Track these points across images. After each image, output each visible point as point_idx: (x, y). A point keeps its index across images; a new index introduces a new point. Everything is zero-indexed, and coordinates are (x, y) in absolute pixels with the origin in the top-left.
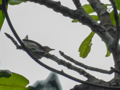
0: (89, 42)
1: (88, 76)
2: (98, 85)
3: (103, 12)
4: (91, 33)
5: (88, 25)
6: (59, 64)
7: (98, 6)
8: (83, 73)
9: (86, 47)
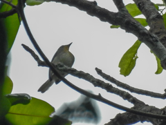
0: (133, 54)
1: (134, 101)
2: (149, 113)
3: (153, 15)
4: (137, 42)
5: (134, 33)
6: (95, 86)
7: (147, 7)
8: (127, 97)
9: (129, 61)
